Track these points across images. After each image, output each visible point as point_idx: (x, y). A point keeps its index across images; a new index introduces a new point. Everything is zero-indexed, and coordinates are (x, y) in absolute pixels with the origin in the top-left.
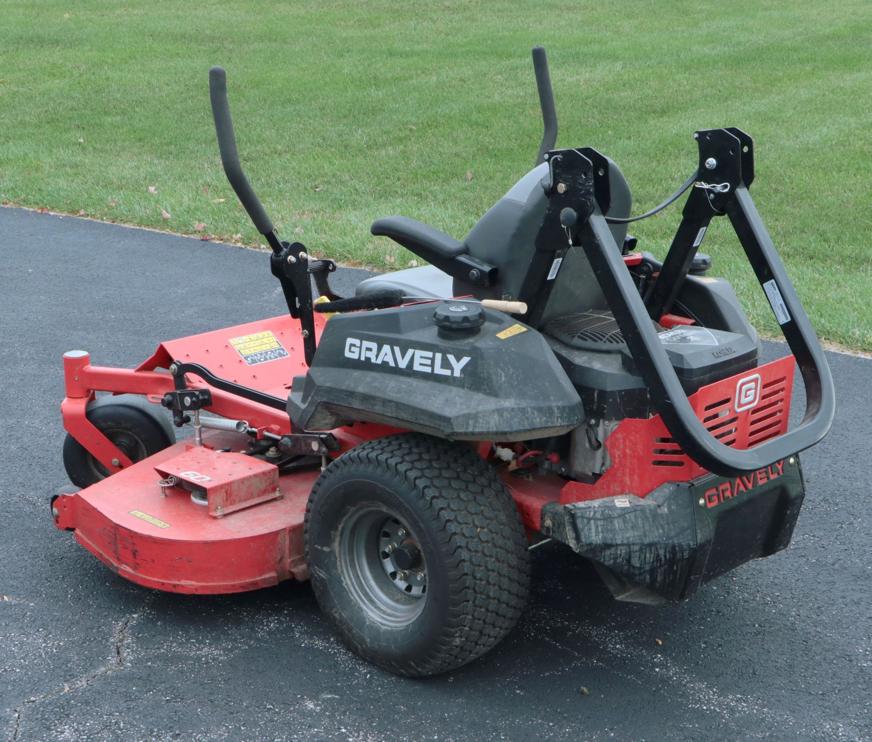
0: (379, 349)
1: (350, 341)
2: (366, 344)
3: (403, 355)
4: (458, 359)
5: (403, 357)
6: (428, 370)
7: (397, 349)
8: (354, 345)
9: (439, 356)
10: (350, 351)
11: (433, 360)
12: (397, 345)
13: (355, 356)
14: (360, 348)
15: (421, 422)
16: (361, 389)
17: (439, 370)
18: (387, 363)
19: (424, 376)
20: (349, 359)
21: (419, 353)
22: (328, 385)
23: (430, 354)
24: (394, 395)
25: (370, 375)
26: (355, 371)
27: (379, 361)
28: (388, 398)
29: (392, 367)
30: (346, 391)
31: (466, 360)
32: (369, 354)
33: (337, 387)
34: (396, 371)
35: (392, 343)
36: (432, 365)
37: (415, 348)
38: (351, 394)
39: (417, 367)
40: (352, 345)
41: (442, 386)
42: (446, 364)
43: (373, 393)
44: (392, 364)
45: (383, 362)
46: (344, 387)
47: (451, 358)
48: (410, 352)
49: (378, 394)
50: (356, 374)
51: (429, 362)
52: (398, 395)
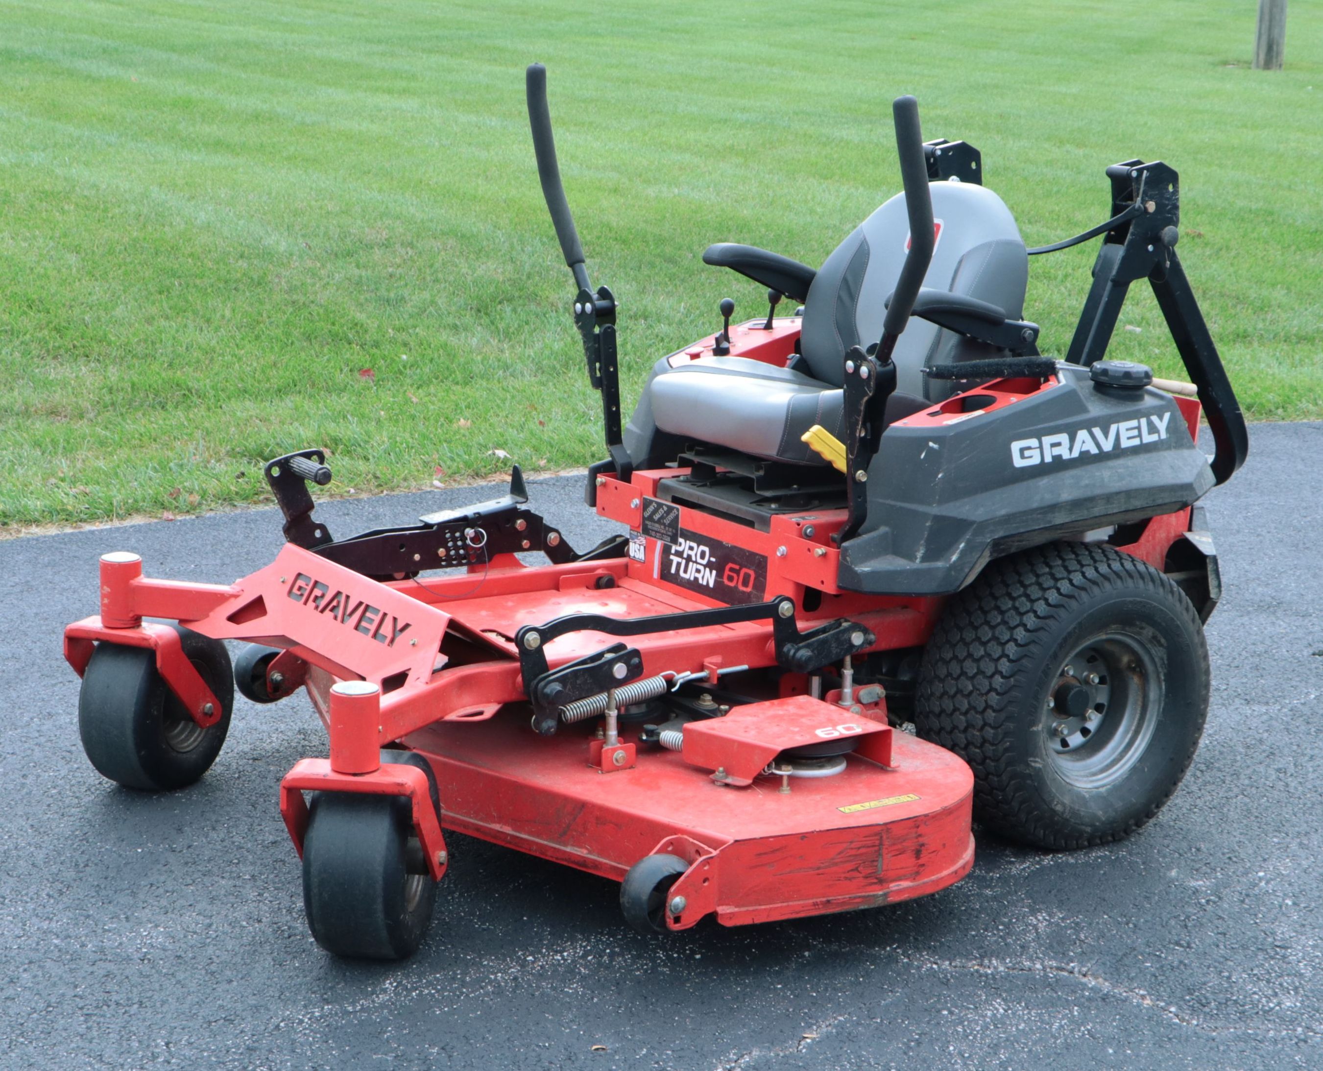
0: (1072, 440)
1: (1016, 446)
2: (1047, 440)
3: (1106, 434)
4: (1161, 418)
5: (1106, 436)
6: (1136, 442)
7: (1097, 431)
8: (1029, 448)
9: (1144, 421)
10: (1022, 457)
11: (1139, 428)
12: (1095, 426)
13: (1036, 460)
14: (1041, 447)
15: (1160, 502)
16: (1066, 496)
17: (1148, 438)
18: (1088, 452)
19: (1135, 451)
20: (1023, 469)
21: (1123, 426)
22: (1003, 512)
23: (1134, 423)
24: (1120, 484)
25: (1068, 476)
26: (1038, 479)
27: (1075, 454)
28: (1114, 490)
29: (1095, 455)
30: (1042, 508)
31: (1167, 416)
32: (1056, 451)
33: (1021, 509)
34: (1102, 457)
35: (1088, 425)
36: (1140, 435)
37: (1118, 422)
38: (1053, 508)
39: (1125, 444)
40: (1022, 450)
41: (1154, 455)
42: (1153, 429)
43: (1089, 493)
44: (1094, 451)
45: (1081, 453)
46: (1035, 505)
47: (1154, 418)
48: (1113, 428)
49: (1098, 492)
50: (1044, 482)
51: (1135, 432)
52: (1124, 482)
